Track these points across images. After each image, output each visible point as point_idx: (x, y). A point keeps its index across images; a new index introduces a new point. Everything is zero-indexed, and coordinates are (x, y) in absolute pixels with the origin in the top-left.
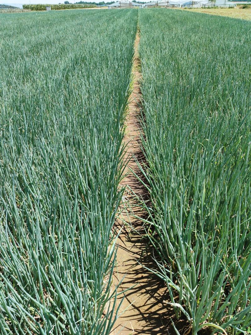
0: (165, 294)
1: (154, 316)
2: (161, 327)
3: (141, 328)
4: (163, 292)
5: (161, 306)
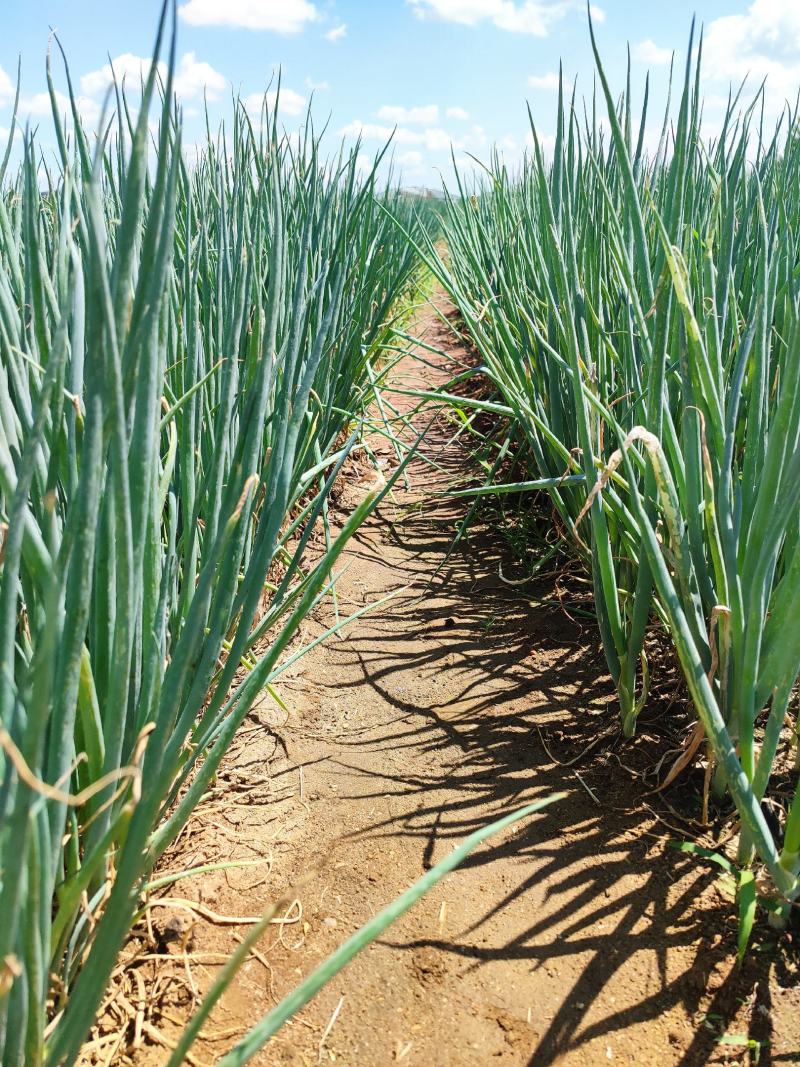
0: (559, 669)
1: (504, 729)
2: (547, 768)
3: (440, 772)
4: (552, 663)
5: (539, 701)
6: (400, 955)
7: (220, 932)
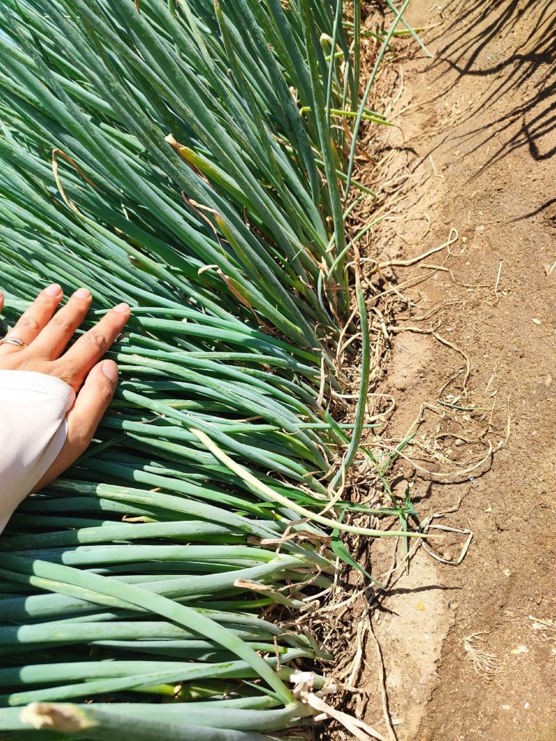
6: (534, 219)
7: (412, 269)
